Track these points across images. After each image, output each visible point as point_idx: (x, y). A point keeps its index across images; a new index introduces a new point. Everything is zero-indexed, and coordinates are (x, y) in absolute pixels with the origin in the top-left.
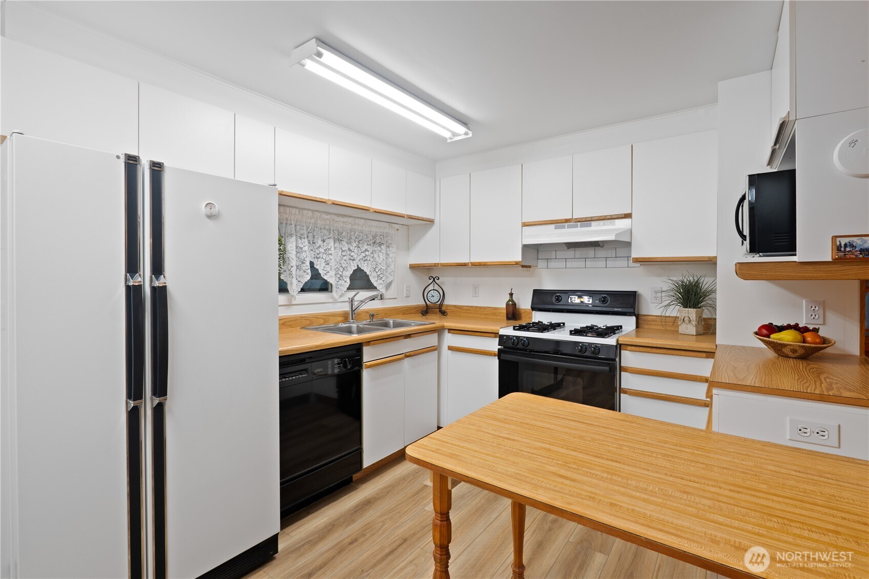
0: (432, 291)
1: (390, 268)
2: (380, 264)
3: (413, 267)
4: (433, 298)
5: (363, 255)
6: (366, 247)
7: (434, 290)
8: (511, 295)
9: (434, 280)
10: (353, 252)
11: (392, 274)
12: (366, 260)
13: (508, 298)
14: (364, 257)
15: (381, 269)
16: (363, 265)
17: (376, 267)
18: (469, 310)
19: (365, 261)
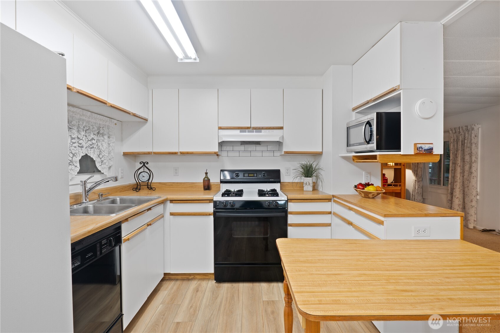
0: (143, 173)
1: (110, 155)
2: (104, 151)
3: (125, 154)
4: (143, 178)
5: (90, 143)
6: (92, 136)
7: (144, 172)
8: (206, 173)
9: (144, 165)
10: (82, 139)
11: (112, 159)
12: (93, 147)
13: (204, 176)
14: (91, 145)
15: (105, 155)
16: (89, 152)
17: (100, 154)
18: (171, 185)
19: (91, 148)
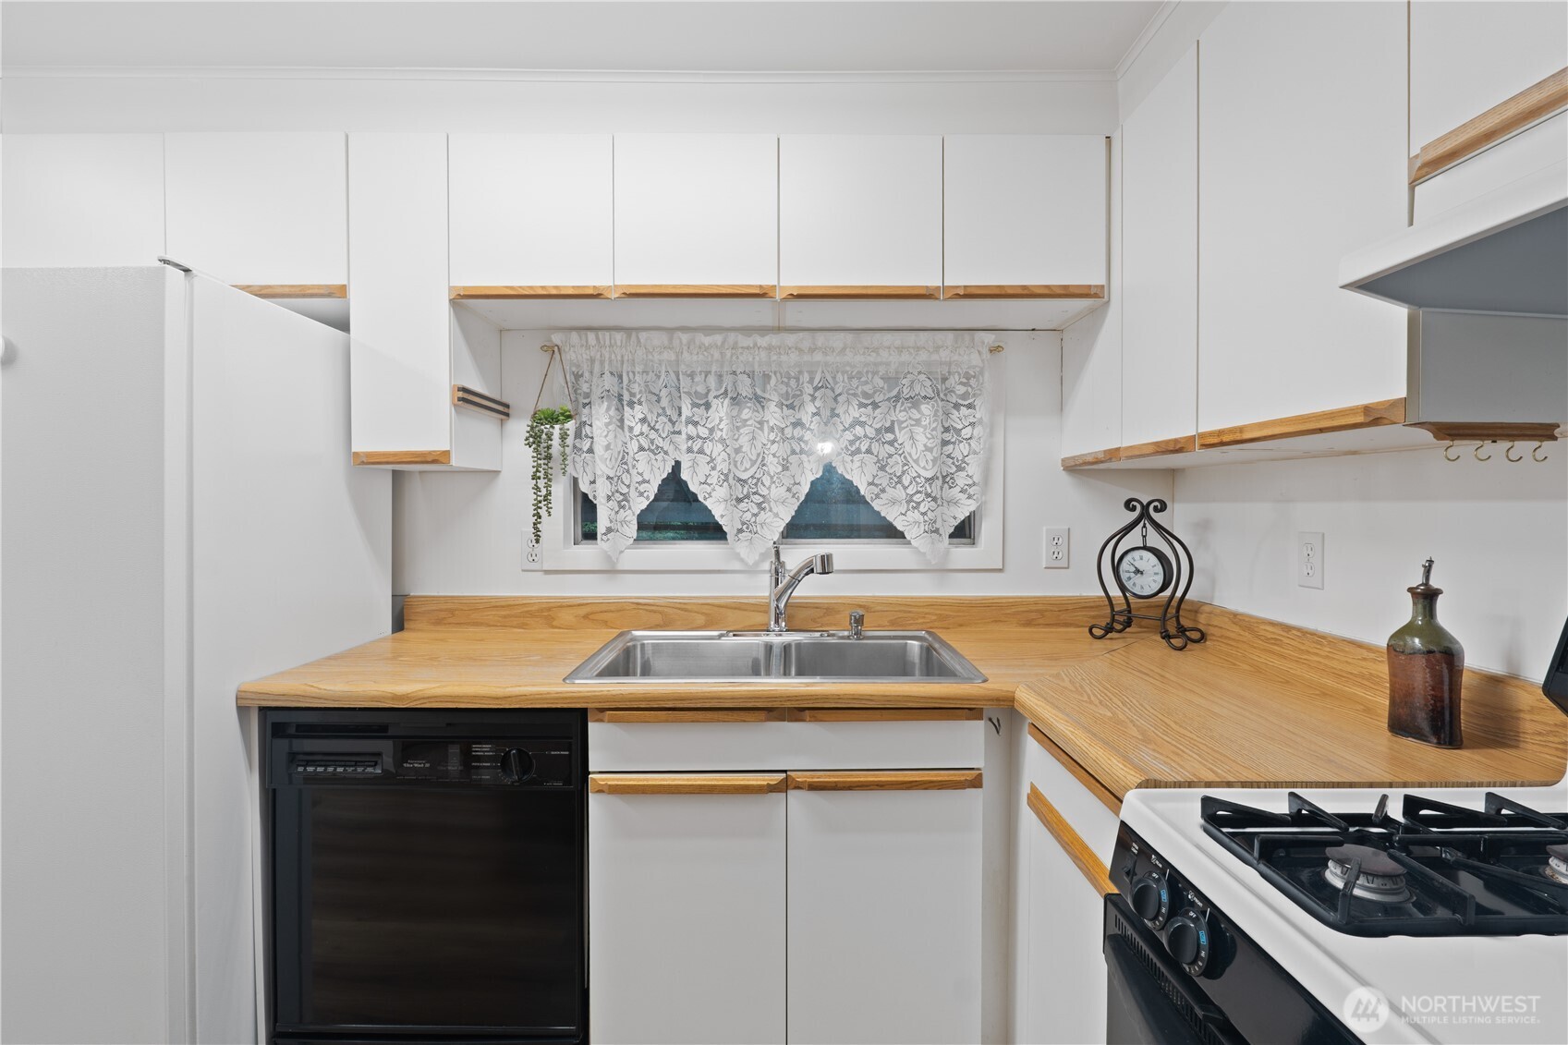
0: (1136, 554)
1: (963, 474)
2: (916, 461)
3: (1078, 468)
4: (1138, 579)
5: (849, 436)
6: (855, 412)
7: (1145, 548)
8: (1426, 597)
9: (1145, 514)
10: (809, 429)
11: (971, 491)
12: (858, 451)
14: (852, 443)
15: (919, 476)
16: (849, 466)
17: (903, 472)
19: (853, 454)
